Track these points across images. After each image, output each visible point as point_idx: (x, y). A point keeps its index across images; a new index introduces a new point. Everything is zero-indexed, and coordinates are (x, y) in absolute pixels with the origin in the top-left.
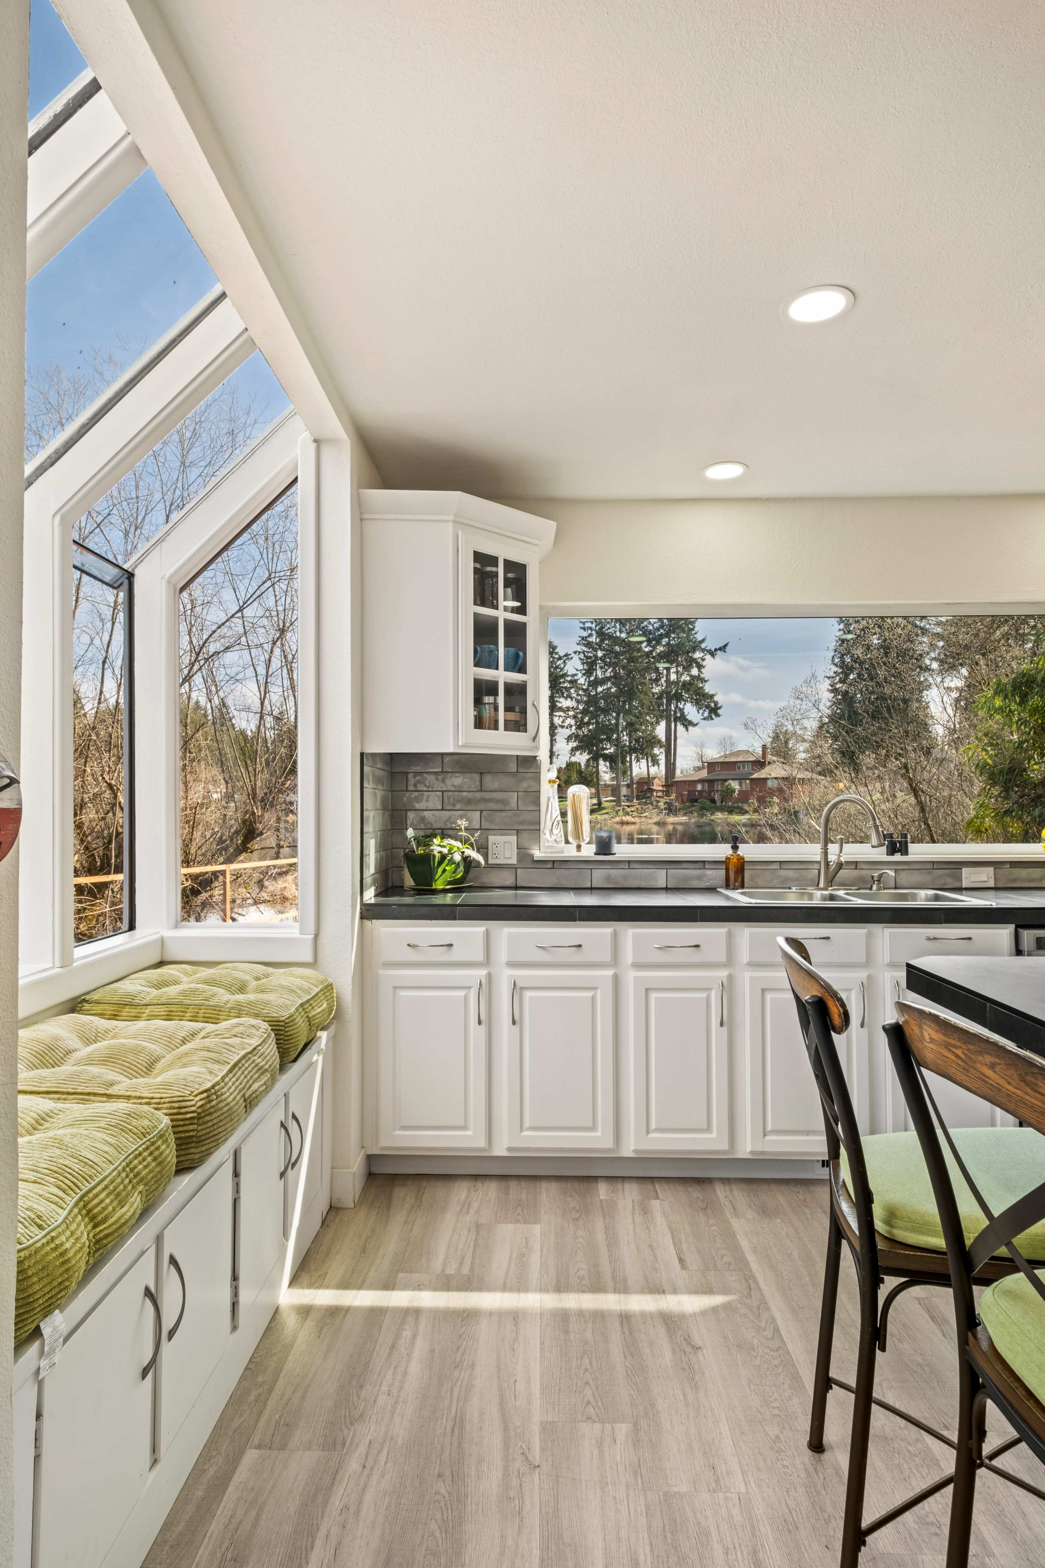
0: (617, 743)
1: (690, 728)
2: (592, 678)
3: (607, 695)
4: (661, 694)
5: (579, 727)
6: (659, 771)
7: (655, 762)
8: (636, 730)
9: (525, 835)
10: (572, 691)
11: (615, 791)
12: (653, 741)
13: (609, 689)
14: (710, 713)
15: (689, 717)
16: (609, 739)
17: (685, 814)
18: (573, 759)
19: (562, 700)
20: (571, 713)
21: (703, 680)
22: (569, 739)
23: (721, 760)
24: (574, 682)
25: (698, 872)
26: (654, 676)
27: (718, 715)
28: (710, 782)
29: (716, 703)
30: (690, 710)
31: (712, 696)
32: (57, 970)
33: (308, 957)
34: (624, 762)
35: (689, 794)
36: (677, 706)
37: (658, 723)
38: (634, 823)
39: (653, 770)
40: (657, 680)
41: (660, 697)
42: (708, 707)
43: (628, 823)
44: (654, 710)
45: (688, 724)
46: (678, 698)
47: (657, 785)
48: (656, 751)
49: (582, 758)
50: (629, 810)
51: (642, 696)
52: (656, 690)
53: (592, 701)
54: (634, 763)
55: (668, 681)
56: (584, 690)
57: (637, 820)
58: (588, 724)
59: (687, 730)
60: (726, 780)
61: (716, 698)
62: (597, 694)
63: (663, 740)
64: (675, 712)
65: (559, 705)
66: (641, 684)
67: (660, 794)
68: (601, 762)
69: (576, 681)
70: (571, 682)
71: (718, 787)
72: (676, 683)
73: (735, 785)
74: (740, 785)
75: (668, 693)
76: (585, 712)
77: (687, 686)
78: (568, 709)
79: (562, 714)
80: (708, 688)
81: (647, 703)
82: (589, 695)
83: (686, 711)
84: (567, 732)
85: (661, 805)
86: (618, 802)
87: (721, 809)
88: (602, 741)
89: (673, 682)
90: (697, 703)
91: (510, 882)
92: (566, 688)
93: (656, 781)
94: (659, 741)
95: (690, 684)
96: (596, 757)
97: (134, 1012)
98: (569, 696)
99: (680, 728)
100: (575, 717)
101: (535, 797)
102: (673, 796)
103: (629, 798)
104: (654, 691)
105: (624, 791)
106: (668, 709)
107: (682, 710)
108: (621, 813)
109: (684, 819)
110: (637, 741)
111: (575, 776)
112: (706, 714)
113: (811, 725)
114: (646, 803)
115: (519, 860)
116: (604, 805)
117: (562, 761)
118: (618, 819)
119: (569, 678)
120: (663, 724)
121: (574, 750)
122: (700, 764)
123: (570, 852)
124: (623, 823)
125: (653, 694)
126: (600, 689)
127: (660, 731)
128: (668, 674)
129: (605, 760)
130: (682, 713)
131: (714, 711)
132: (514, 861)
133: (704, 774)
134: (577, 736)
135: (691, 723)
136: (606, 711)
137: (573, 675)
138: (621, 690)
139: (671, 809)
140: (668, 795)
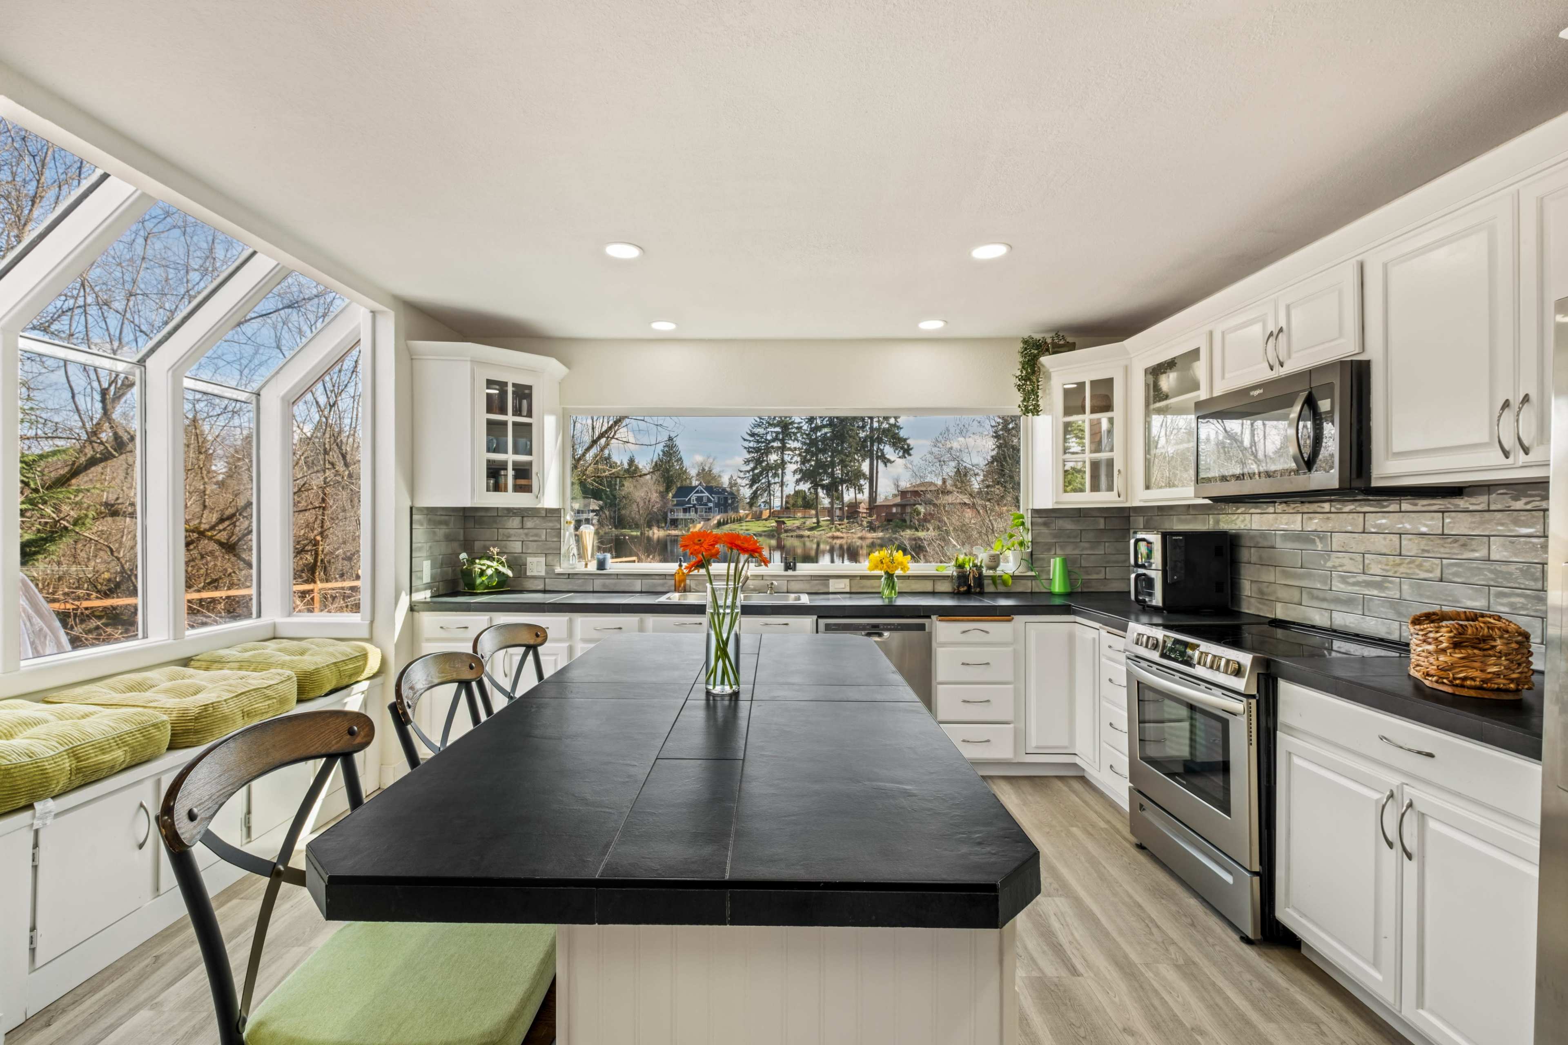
0: (832, 475)
1: (888, 464)
2: (813, 425)
3: (824, 438)
4: (867, 436)
5: (803, 463)
6: (864, 496)
7: (861, 490)
8: (846, 466)
9: (550, 558)
10: (799, 435)
11: (830, 512)
12: (859, 474)
13: (826, 433)
14: (904, 452)
15: (887, 456)
16: (825, 472)
17: (882, 531)
18: (797, 488)
19: (790, 442)
20: (797, 452)
21: (899, 428)
22: (795, 472)
23: (911, 489)
24: (799, 428)
25: (661, 581)
26: (861, 424)
27: (910, 455)
28: (903, 506)
29: (909, 445)
30: (889, 451)
31: (905, 440)
32: (171, 641)
33: (366, 635)
34: (837, 490)
35: (886, 515)
36: (878, 448)
37: (863, 460)
38: (842, 538)
39: (859, 496)
40: (863, 427)
41: (865, 440)
42: (902, 448)
43: (837, 538)
44: (860, 450)
45: (887, 461)
46: (880, 441)
47: (863, 508)
48: (862, 482)
49: (805, 487)
50: (840, 527)
51: (851, 440)
52: (862, 435)
53: (813, 443)
54: (845, 491)
55: (871, 428)
56: (807, 435)
57: (844, 535)
58: (809, 461)
59: (886, 466)
60: (914, 505)
61: (908, 441)
62: (817, 437)
63: (867, 473)
64: (877, 452)
65: (788, 446)
66: (851, 430)
67: (864, 515)
68: (820, 490)
69: (801, 427)
70: (797, 428)
71: (908, 510)
72: (878, 429)
73: (921, 509)
74: (925, 509)
75: (871, 438)
76: (807, 451)
77: (885, 432)
78: (795, 449)
79: (790, 453)
80: (902, 434)
81: (854, 444)
82: (810, 439)
83: (885, 451)
84: (794, 467)
85: (865, 523)
86: (832, 521)
87: (910, 527)
88: (820, 474)
89: (876, 429)
90: (894, 445)
91: (541, 587)
92: (793, 433)
93: (862, 505)
94: (864, 475)
95: (888, 430)
96: (816, 485)
97: (220, 666)
98: (796, 439)
99: (881, 465)
100: (800, 455)
101: (558, 533)
102: (874, 517)
103: (841, 519)
104: (861, 435)
105: (838, 513)
106: (871, 451)
107: (882, 451)
108: (833, 529)
109: (881, 534)
110: (847, 474)
111: (800, 502)
112: (901, 454)
113: (982, 463)
114: (853, 522)
115: (547, 572)
116: (822, 523)
117: (790, 490)
118: (830, 534)
119: (796, 425)
120: (867, 461)
121: (798, 482)
122: (896, 492)
123: (580, 568)
124: (834, 538)
125: (860, 438)
126: (819, 434)
127: (865, 467)
128: (872, 422)
129: (823, 489)
130: (883, 455)
131: (907, 451)
132: (543, 574)
133: (898, 500)
134: (801, 470)
135: (889, 461)
136: (823, 451)
137: (799, 423)
138: (835, 435)
139: (872, 528)
140: (870, 516)
